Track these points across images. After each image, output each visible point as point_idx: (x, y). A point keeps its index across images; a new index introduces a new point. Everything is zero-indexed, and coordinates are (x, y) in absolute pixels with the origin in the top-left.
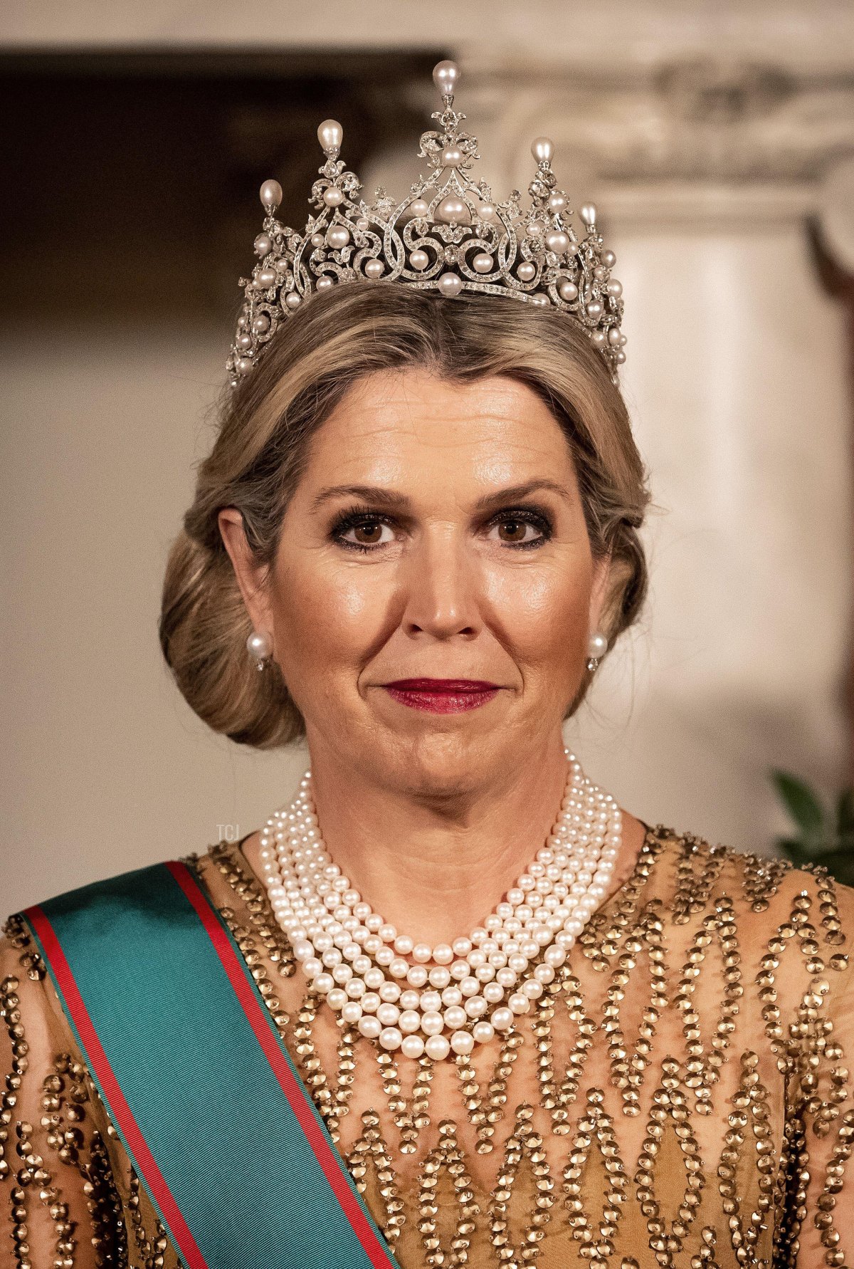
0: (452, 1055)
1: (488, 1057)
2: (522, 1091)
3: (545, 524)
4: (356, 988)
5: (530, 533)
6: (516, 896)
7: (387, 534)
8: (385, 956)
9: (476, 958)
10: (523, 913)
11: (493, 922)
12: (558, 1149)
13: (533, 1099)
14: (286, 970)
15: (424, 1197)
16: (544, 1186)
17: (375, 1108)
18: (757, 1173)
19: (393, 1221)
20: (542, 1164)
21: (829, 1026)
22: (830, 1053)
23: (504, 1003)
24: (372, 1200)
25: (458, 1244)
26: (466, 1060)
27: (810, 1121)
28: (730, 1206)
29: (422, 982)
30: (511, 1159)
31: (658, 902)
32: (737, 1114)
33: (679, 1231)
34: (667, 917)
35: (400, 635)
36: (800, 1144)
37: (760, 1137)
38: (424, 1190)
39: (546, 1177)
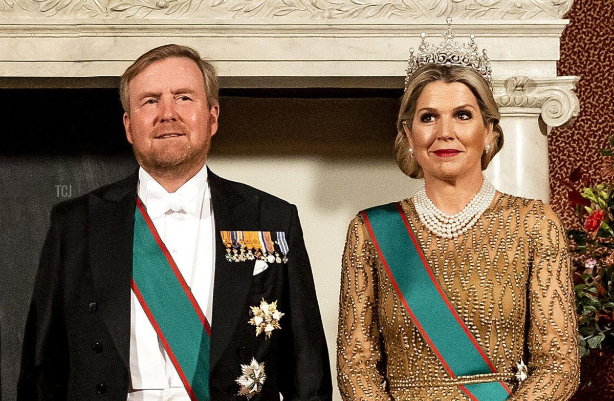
0: (453, 238)
1: (461, 238)
2: (469, 245)
3: (470, 115)
4: (432, 223)
5: (465, 117)
6: (469, 205)
7: (433, 119)
8: (439, 217)
9: (460, 217)
10: (471, 208)
11: (464, 210)
12: (475, 257)
13: (471, 247)
14: (417, 221)
15: (444, 267)
16: (471, 264)
17: (435, 249)
18: (521, 264)
19: (437, 272)
20: (472, 260)
21: (540, 232)
22: (540, 238)
23: (465, 226)
24: (433, 267)
25: (452, 276)
26: (456, 239)
27: (535, 253)
28: (515, 270)
29: (447, 223)
30: (465, 259)
31: (503, 207)
32: (517, 250)
33: (503, 275)
34: (504, 210)
35: (436, 141)
36: (533, 258)
37: (522, 256)
38: (444, 265)
39: (472, 262)
